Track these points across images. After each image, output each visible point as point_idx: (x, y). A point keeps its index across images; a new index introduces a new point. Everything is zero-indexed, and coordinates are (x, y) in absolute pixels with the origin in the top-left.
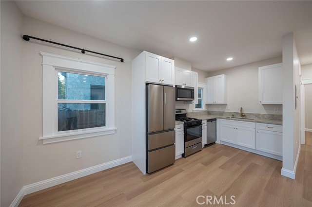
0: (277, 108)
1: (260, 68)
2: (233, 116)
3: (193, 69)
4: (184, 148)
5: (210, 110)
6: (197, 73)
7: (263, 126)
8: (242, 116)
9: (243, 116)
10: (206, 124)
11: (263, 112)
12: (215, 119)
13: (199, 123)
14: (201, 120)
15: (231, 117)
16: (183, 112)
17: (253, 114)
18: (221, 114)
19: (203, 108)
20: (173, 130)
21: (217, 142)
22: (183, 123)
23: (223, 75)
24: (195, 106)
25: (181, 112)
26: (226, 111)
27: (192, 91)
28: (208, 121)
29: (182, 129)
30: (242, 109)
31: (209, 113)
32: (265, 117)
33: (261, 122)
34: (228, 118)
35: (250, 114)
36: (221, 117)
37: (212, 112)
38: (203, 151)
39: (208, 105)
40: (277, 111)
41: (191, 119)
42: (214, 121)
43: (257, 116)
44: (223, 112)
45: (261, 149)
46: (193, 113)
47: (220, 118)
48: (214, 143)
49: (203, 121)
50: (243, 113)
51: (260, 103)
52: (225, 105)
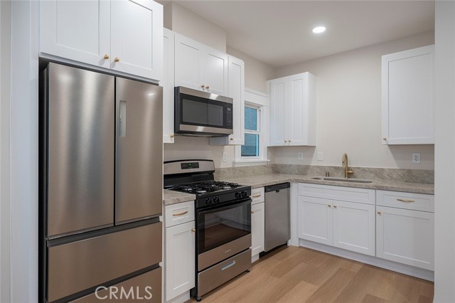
0: (419, 154)
1: (385, 58)
2: (329, 176)
3: (231, 50)
4: (197, 272)
5: (279, 161)
6: (241, 63)
7: (389, 199)
8: (348, 175)
9: (350, 175)
10: (262, 198)
11: (390, 163)
12: (287, 185)
13: (242, 196)
14: (249, 188)
15: (323, 177)
16: (203, 167)
17: (370, 171)
18: (304, 170)
19: (262, 157)
20: (154, 220)
21: (293, 242)
22: (194, 196)
23: (307, 74)
24: (239, 150)
25: (196, 166)
26: (312, 165)
27: (225, 107)
28: (268, 189)
29: (191, 215)
30: (346, 156)
31: (276, 170)
32: (395, 176)
33: (387, 189)
34: (316, 181)
35: (364, 170)
36: (300, 178)
37: (283, 166)
38: (254, 271)
39: (273, 150)
40: (419, 162)
41: (222, 184)
42: (285, 190)
43: (379, 173)
44: (307, 167)
45: (387, 255)
46: (234, 169)
47: (298, 181)
48: (285, 246)
49: (253, 191)
50: (349, 169)
51: (384, 142)
52: (309, 149)
